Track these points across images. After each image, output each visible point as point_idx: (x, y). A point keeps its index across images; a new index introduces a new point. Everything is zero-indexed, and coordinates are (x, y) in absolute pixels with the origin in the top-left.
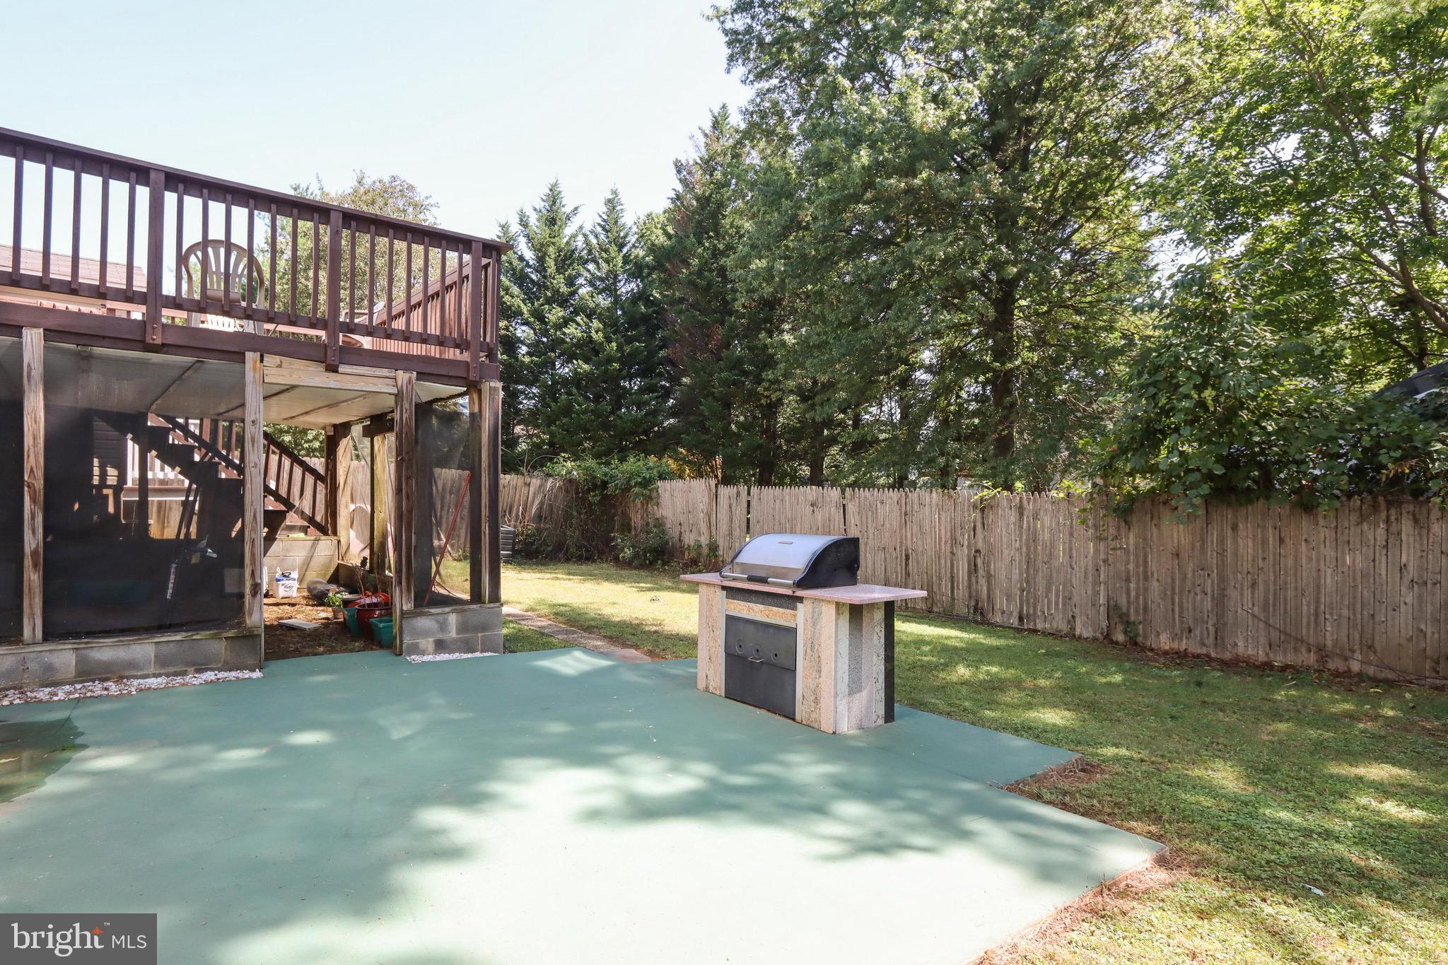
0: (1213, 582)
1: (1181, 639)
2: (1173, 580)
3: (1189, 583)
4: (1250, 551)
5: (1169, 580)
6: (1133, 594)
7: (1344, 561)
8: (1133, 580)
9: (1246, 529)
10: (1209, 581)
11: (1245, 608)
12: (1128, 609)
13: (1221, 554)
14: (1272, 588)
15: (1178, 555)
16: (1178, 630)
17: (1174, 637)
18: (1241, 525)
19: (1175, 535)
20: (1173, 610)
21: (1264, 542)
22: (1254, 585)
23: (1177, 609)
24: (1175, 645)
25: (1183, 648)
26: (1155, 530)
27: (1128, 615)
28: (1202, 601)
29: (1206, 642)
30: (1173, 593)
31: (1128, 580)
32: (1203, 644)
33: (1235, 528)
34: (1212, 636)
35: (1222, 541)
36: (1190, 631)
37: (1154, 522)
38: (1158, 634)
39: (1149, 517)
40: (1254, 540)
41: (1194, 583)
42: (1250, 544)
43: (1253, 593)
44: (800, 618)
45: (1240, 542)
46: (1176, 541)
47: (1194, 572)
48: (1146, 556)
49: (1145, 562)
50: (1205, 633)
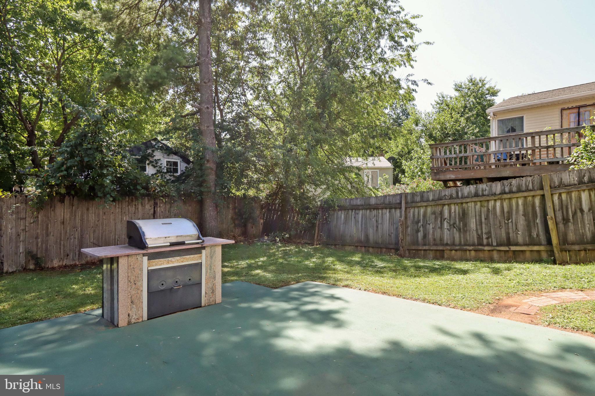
0: (78, 233)
1: (63, 260)
2: (61, 234)
3: (68, 234)
4: (93, 218)
5: (59, 235)
6: (40, 244)
7: (124, 219)
8: (40, 237)
9: (92, 210)
10: (77, 233)
11: (91, 241)
12: (37, 251)
13: (82, 220)
14: (101, 232)
15: (63, 223)
16: (62, 256)
17: (61, 259)
18: (90, 208)
19: (62, 214)
20: (60, 248)
21: (99, 214)
22: (94, 231)
23: (62, 247)
24: (61, 264)
25: (64, 264)
26: (52, 213)
27: (36, 255)
28: (73, 242)
29: (75, 258)
30: (61, 240)
31: (37, 238)
32: (73, 260)
33: (88, 209)
34: (77, 256)
35: (82, 216)
36: (68, 256)
37: (52, 209)
38: (52, 261)
39: (49, 206)
40: (95, 214)
41: (70, 234)
42: (93, 216)
43: (94, 234)
44: (203, 257)
45: (90, 216)
46: (62, 217)
47: (70, 230)
48: (47, 225)
49: (47, 228)
50: (74, 254)
